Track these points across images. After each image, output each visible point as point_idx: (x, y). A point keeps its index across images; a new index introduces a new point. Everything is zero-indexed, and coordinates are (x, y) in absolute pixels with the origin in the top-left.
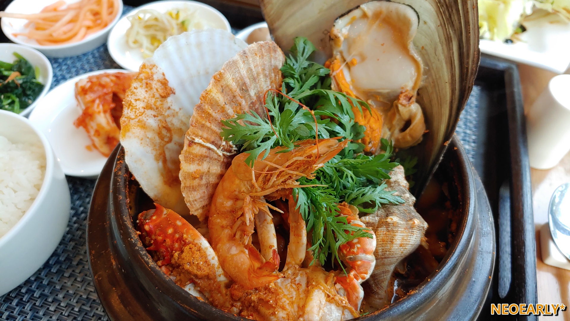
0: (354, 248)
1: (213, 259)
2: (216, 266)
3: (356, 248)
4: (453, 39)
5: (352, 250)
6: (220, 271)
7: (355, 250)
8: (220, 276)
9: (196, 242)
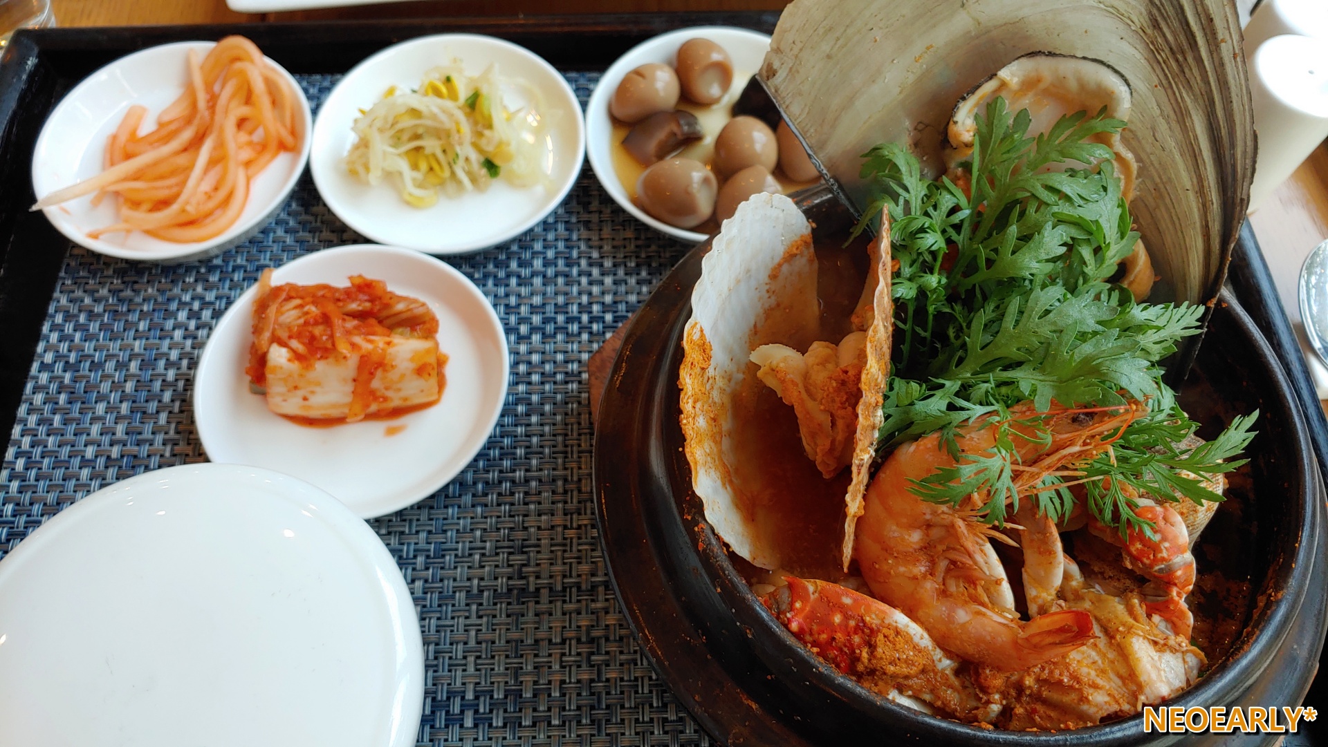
0: (1161, 551)
1: (922, 639)
2: (930, 648)
3: (1164, 551)
4: (1193, 112)
5: (1159, 555)
6: (938, 654)
7: (1165, 554)
8: (940, 660)
9: (887, 622)
